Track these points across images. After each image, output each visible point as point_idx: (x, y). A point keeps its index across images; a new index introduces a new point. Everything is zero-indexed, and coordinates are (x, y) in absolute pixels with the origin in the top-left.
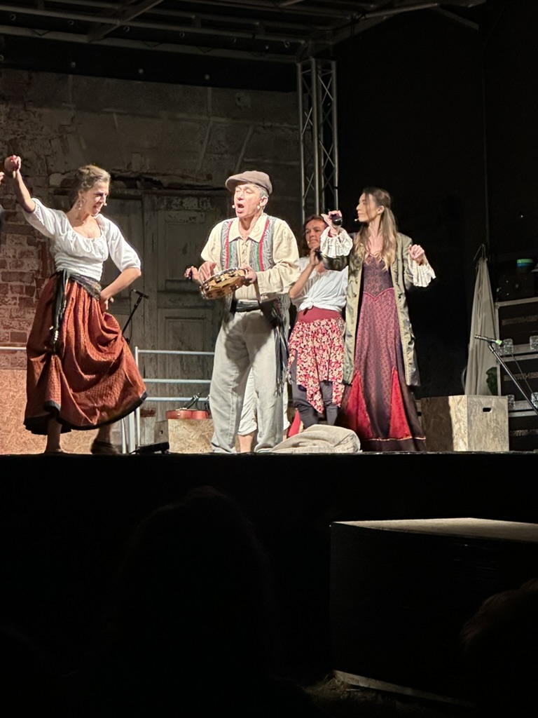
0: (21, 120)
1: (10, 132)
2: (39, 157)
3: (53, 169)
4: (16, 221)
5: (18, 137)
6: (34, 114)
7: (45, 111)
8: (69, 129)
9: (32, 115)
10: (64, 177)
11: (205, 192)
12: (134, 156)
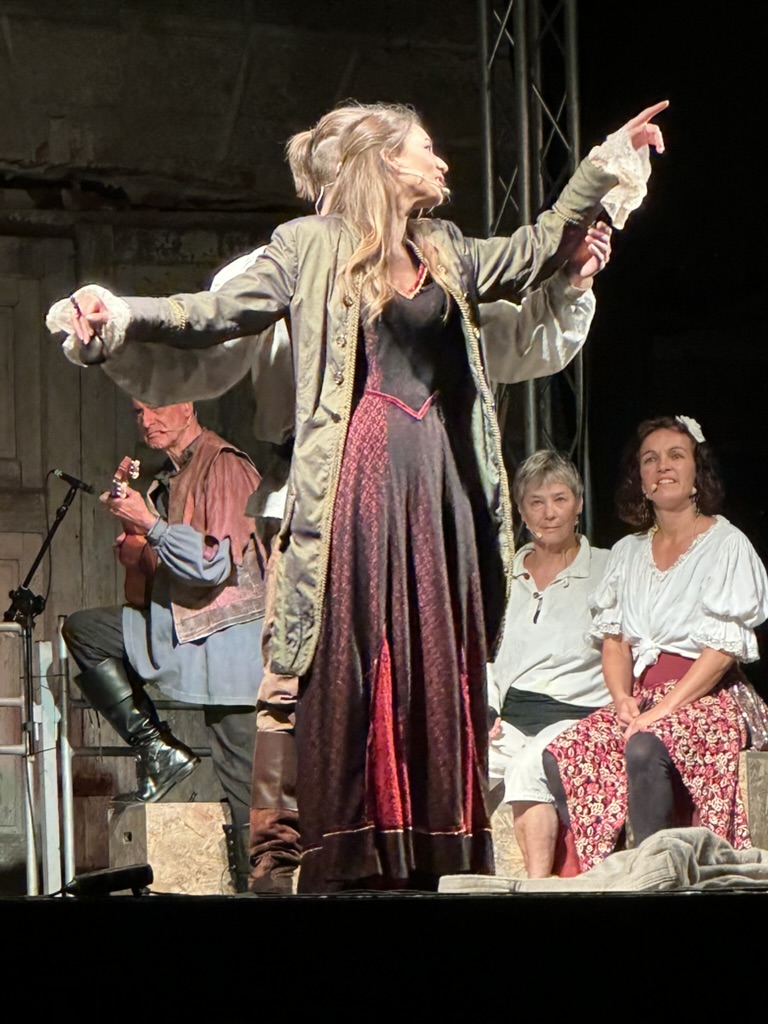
12: (55, 125)
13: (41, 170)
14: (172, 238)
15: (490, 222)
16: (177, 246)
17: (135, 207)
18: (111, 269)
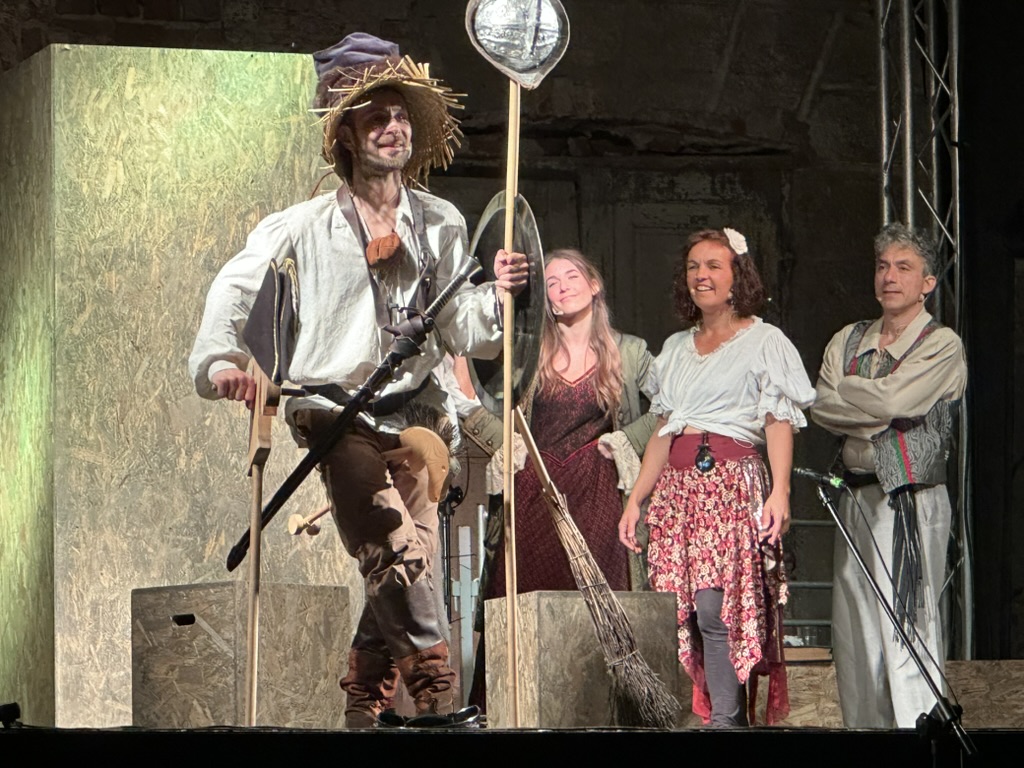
8: (405, 28)
11: (731, 160)
14: (666, 179)
15: (885, 160)
16: (672, 184)
17: (641, 153)
18: (610, 207)
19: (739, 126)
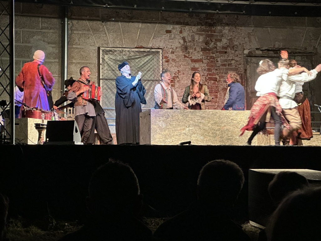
0: (234, 32)
1: (230, 36)
2: (240, 44)
3: (245, 48)
4: (231, 66)
5: (233, 38)
6: (238, 29)
7: (243, 28)
8: (252, 34)
9: (238, 30)
10: (249, 51)
11: (304, 54)
12: (276, 42)
13: (275, 48)
19: (306, 49)
